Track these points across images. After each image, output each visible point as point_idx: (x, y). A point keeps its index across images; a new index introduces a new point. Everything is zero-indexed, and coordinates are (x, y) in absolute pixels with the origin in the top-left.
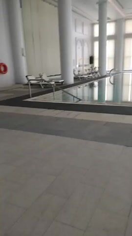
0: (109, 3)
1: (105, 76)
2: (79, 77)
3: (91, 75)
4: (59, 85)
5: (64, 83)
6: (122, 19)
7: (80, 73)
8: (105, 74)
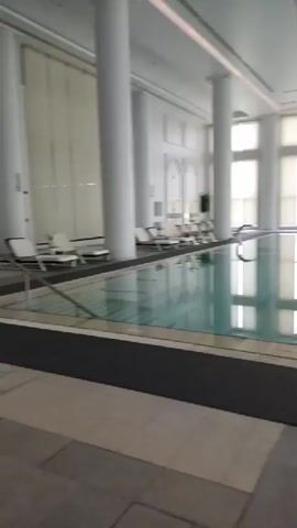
0: (237, 78)
1: (230, 241)
2: (157, 242)
3: (191, 239)
4: (96, 262)
5: (108, 258)
6: (273, 114)
7: (163, 233)
8: (230, 236)
